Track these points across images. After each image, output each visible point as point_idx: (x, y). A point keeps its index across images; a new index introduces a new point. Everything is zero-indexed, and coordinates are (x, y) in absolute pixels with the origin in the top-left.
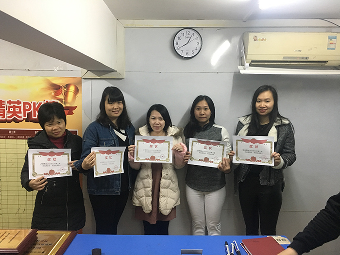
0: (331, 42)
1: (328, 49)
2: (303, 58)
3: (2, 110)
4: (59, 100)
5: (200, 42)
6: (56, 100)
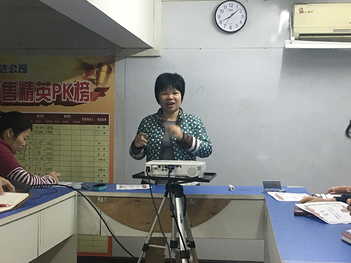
3: (30, 92)
4: (91, 80)
5: (244, 15)
6: (87, 81)
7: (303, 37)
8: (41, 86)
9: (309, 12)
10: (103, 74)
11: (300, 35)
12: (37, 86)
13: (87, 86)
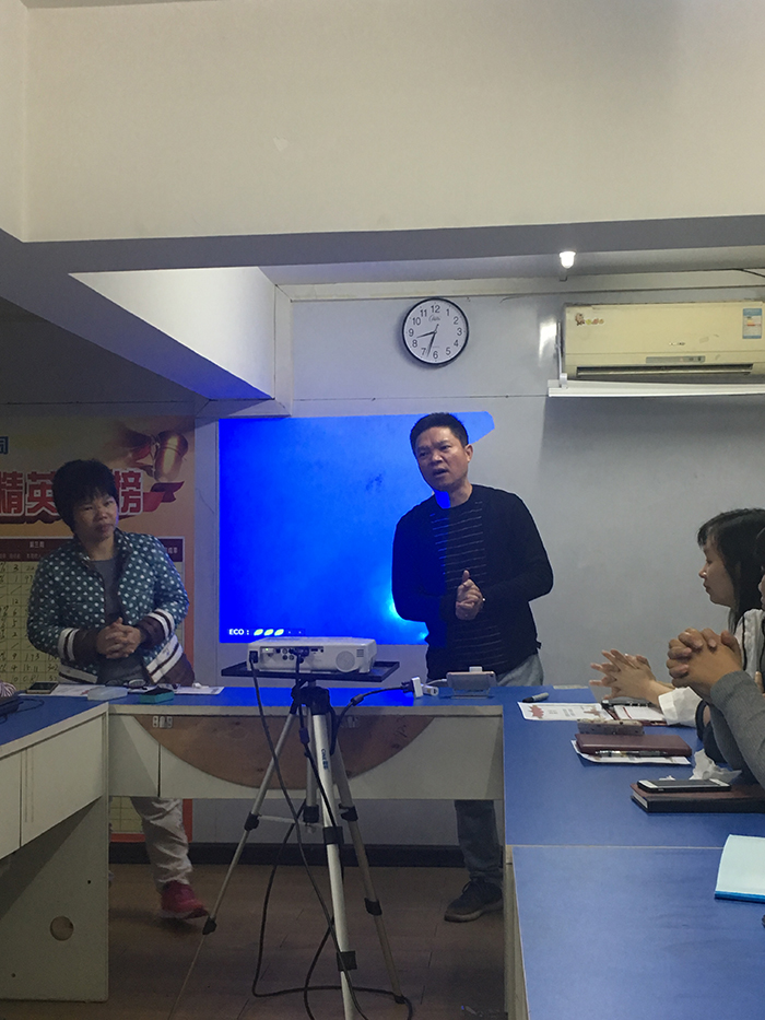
0: (750, 322)
1: (744, 337)
2: (691, 359)
3: (14, 494)
4: (144, 467)
5: (464, 329)
6: (136, 470)
7: (585, 373)
8: (39, 482)
9: (595, 322)
10: (169, 455)
11: (580, 369)
12: (30, 482)
13: (137, 480)
